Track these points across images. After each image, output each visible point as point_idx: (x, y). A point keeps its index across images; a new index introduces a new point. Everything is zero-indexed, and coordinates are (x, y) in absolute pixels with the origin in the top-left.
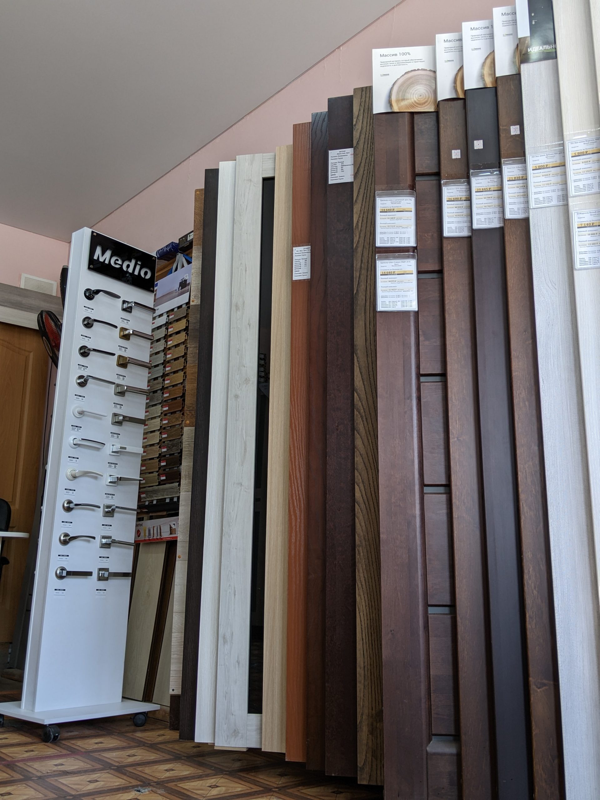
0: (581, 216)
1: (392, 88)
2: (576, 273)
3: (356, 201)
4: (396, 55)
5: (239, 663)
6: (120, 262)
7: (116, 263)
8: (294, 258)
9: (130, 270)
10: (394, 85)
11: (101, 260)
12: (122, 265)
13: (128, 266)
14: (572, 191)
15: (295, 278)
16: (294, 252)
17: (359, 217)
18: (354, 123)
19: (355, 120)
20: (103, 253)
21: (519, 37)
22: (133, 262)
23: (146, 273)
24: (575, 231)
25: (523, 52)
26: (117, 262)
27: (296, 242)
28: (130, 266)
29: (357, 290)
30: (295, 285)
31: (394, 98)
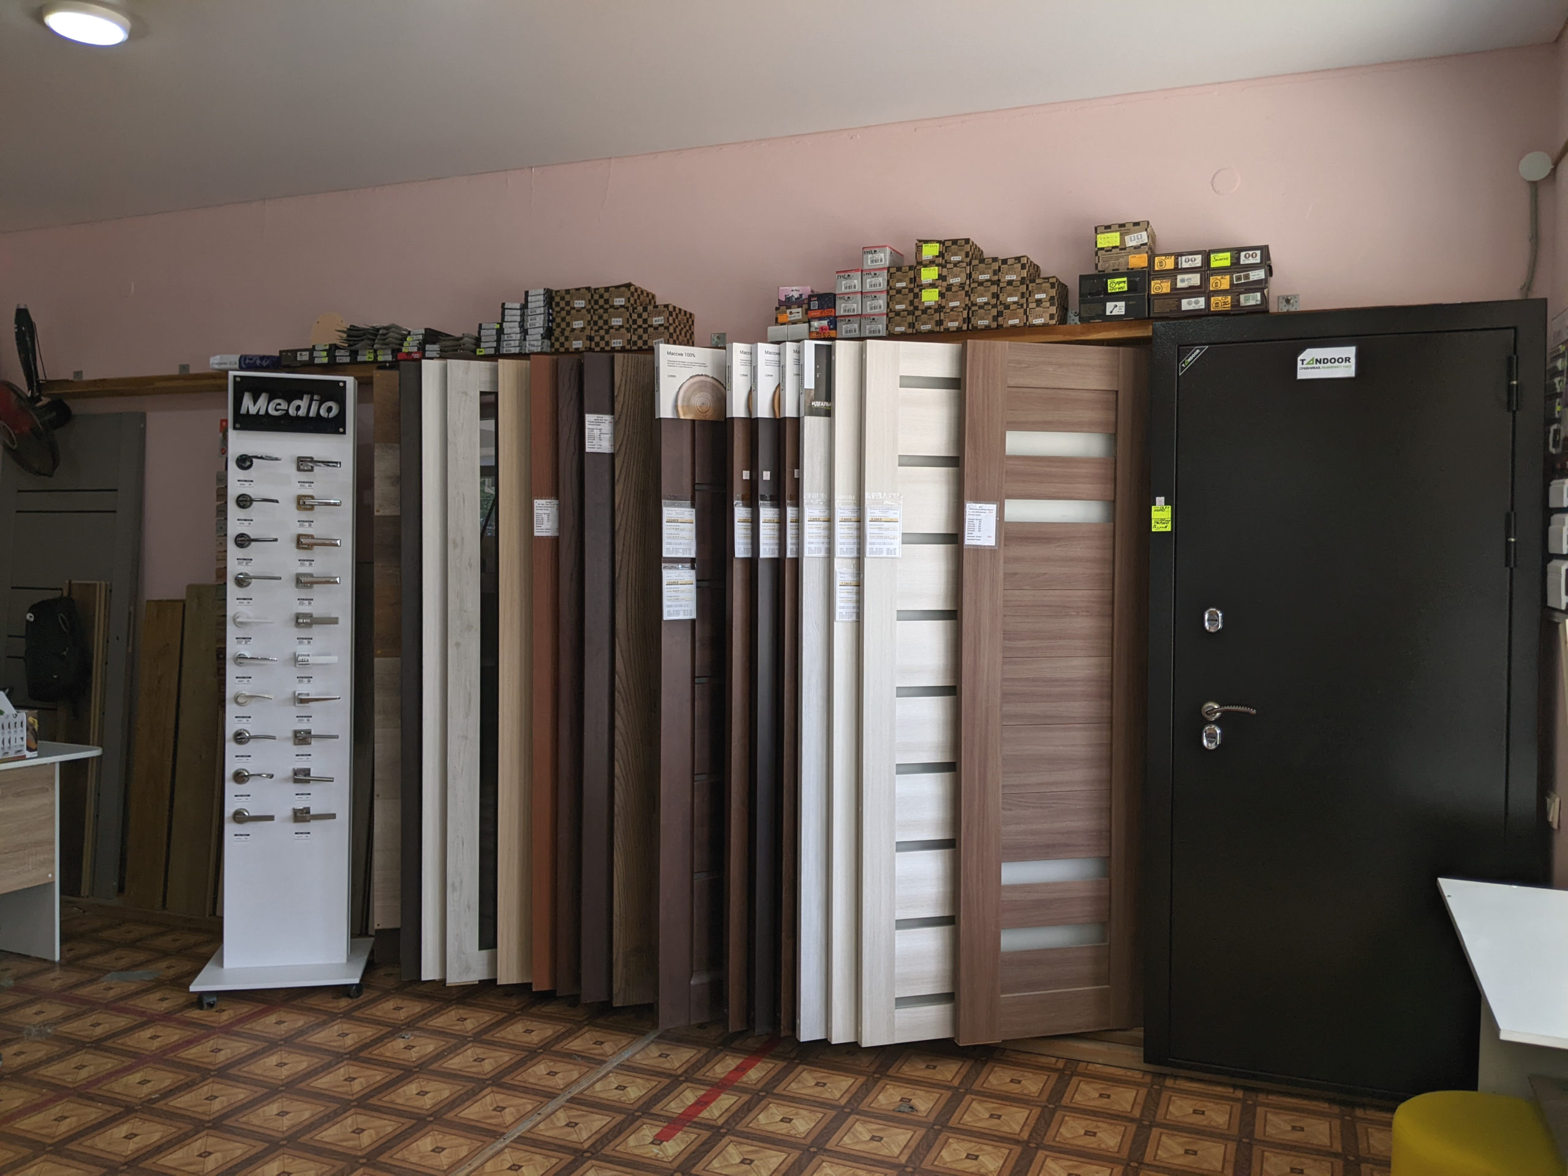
0: (842, 576)
1: (678, 392)
2: (834, 624)
4: (682, 355)
5: (469, 908)
6: (284, 406)
7: (277, 410)
8: (535, 511)
9: (302, 413)
10: (680, 388)
11: (252, 411)
12: (286, 410)
14: (837, 553)
15: (536, 534)
16: (535, 505)
20: (255, 402)
22: (307, 398)
23: (329, 409)
24: (837, 588)
25: (808, 405)
26: (278, 407)
27: (536, 495)
28: (304, 407)
30: (536, 541)
31: (680, 404)
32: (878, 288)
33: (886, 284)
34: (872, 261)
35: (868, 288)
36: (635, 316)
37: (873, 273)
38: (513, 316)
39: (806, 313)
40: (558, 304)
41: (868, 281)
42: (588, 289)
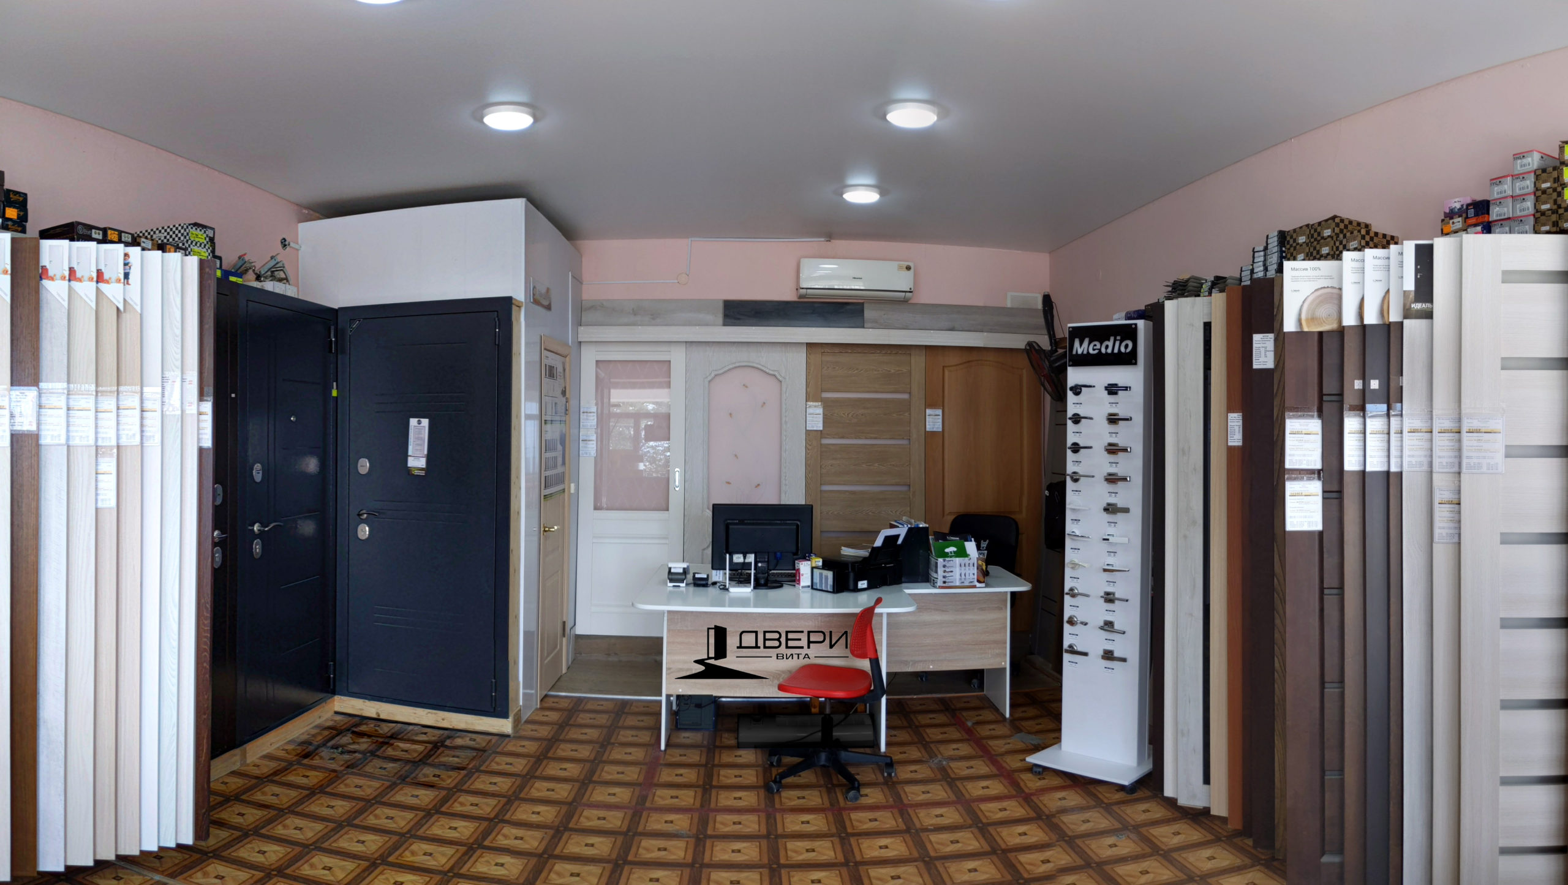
0: (1442, 492)
1: (1302, 306)
2: (1434, 545)
3: (1276, 393)
4: (1307, 269)
5: (1195, 751)
6: (1098, 346)
7: (1094, 350)
8: (1229, 424)
9: (1109, 351)
10: (1304, 302)
11: (1080, 352)
12: (1100, 350)
13: (1107, 347)
14: (1436, 468)
15: (1230, 444)
16: (1229, 418)
17: (1279, 410)
18: (1275, 313)
19: (1275, 310)
20: (1081, 344)
21: (1405, 289)
22: (1112, 339)
23: (1126, 346)
24: (1436, 506)
25: (1407, 307)
26: (1095, 348)
27: (1230, 409)
28: (1110, 346)
29: (1277, 483)
30: (1231, 450)
31: (1303, 317)
32: (1526, 191)
33: (1533, 185)
34: (1521, 166)
35: (1518, 192)
36: (1337, 244)
37: (1521, 177)
38: (1260, 257)
39: (1465, 222)
40: (1288, 242)
41: (1518, 184)
42: (1307, 226)
